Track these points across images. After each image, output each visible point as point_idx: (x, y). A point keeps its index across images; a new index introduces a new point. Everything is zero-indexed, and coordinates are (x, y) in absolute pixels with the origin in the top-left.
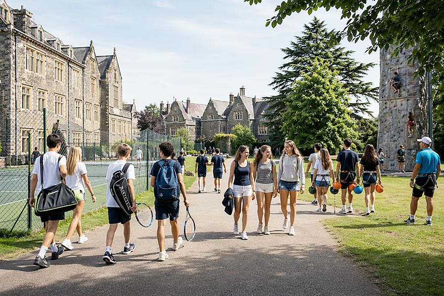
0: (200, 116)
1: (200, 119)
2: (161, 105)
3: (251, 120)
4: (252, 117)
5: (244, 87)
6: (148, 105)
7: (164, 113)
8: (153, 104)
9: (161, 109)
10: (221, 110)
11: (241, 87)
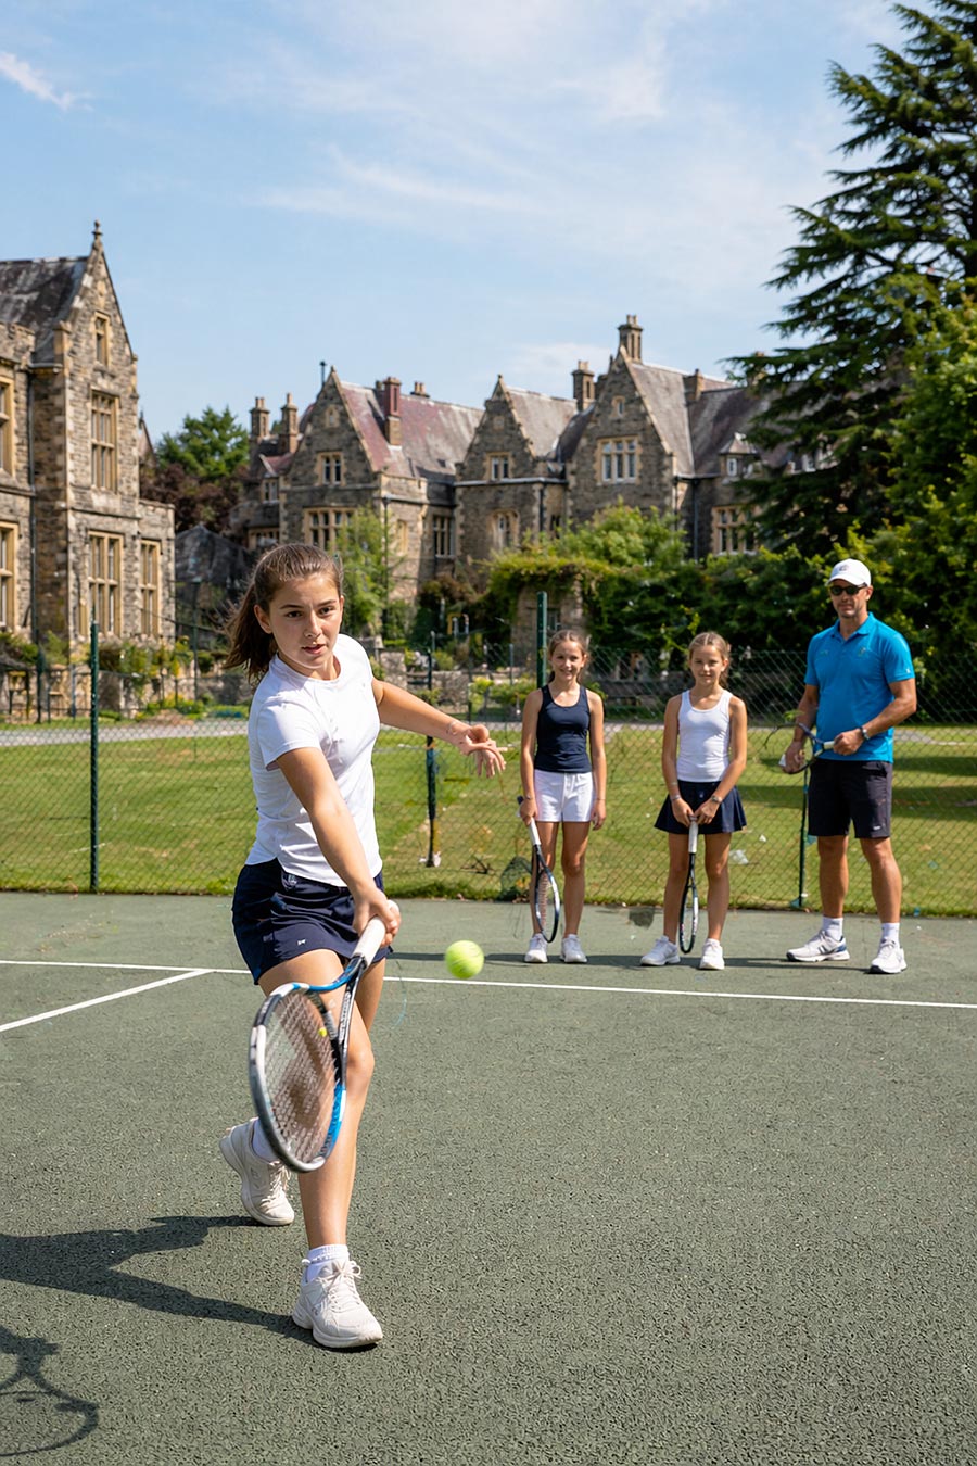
0: (453, 457)
1: (453, 478)
2: (257, 414)
3: (676, 481)
4: (680, 467)
5: (639, 324)
6: (198, 416)
7: (272, 450)
8: (219, 411)
9: (256, 431)
10: (543, 434)
11: (624, 322)
